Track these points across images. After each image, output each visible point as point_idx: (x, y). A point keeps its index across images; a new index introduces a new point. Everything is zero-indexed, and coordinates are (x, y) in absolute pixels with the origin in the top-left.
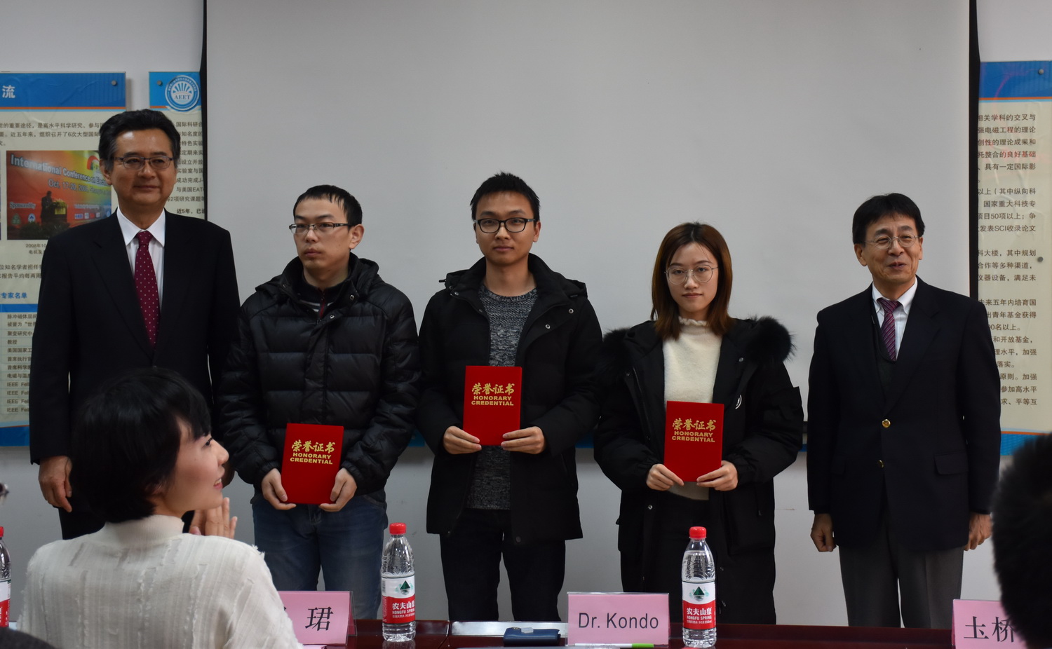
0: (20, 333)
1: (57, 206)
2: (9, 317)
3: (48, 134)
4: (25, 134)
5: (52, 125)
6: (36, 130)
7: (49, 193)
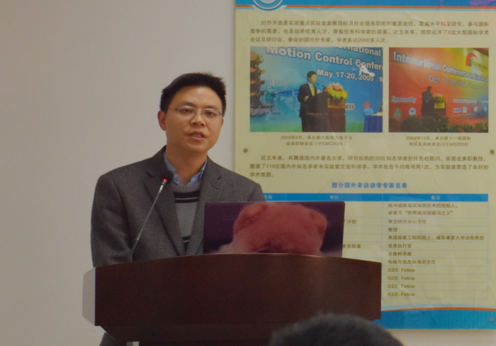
0: (400, 222)
1: (437, 100)
2: (390, 206)
3: (428, 32)
4: (407, 32)
5: (432, 24)
6: (417, 28)
7: (429, 88)
